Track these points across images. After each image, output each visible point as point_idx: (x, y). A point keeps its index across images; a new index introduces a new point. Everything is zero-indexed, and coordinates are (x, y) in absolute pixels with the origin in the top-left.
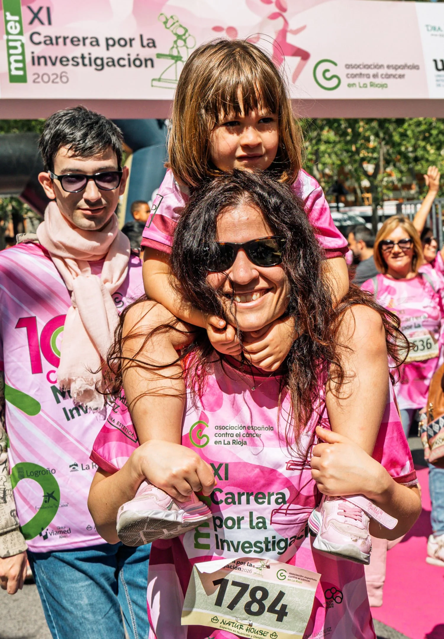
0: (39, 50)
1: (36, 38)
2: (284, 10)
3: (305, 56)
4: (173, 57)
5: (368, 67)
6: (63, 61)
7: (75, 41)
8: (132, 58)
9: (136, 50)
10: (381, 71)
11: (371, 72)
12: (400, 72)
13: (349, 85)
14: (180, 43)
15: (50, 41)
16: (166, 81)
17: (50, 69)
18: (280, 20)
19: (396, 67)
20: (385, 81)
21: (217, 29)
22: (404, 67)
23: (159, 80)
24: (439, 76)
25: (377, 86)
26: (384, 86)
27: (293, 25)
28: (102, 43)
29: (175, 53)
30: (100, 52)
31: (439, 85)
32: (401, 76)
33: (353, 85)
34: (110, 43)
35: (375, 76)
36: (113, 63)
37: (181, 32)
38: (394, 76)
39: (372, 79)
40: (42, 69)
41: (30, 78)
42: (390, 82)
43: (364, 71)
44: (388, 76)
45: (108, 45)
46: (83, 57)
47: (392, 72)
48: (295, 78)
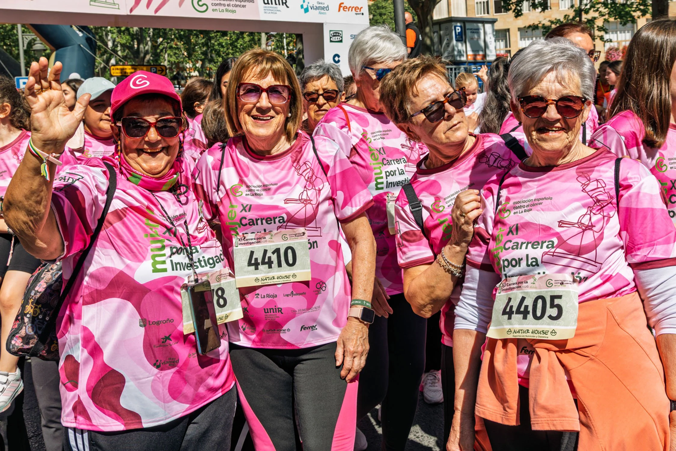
10: (232, 3)
11: (226, 2)
12: (243, 3)
13: (213, 10)
19: (240, 1)
20: (234, 8)
22: (245, 1)
24: (265, 7)
25: (229, 11)
26: (234, 12)
31: (266, 13)
32: (244, 6)
33: (216, 10)
35: (228, 5)
38: (240, 6)
39: (226, 7)
42: (237, 9)
43: (222, 2)
44: (236, 6)
47: (238, 3)
48: (180, 4)
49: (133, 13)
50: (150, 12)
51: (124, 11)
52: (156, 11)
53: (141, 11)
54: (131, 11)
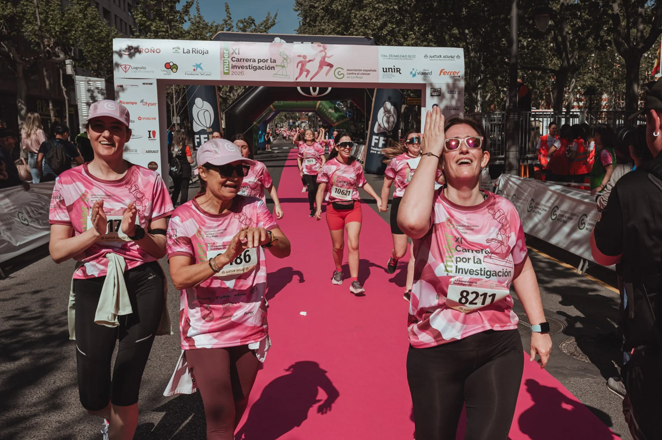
0: (234, 63)
1: (234, 59)
2: (326, 49)
3: (331, 66)
4: (282, 66)
5: (356, 70)
6: (242, 67)
7: (247, 60)
8: (267, 66)
9: (269, 64)
10: (360, 72)
11: (357, 72)
12: (368, 72)
14: (285, 61)
15: (238, 60)
16: (279, 75)
17: (238, 70)
18: (324, 53)
19: (367, 71)
20: (362, 76)
21: (299, 56)
22: (370, 71)
23: (276, 74)
24: (384, 74)
25: (358, 78)
26: (362, 78)
27: (328, 55)
28: (257, 61)
29: (283, 65)
30: (256, 64)
31: (383, 78)
32: (369, 74)
33: (349, 77)
34: (260, 61)
36: (260, 68)
37: (285, 57)
38: (366, 74)
39: (357, 75)
40: (235, 70)
41: (231, 73)
42: (364, 76)
43: (354, 72)
44: (363, 74)
45: (259, 62)
46: (249, 66)
47: (365, 72)
48: (327, 74)
49: (298, 80)
50: (308, 80)
51: (292, 80)
52: (311, 79)
53: (303, 79)
54: (296, 79)
